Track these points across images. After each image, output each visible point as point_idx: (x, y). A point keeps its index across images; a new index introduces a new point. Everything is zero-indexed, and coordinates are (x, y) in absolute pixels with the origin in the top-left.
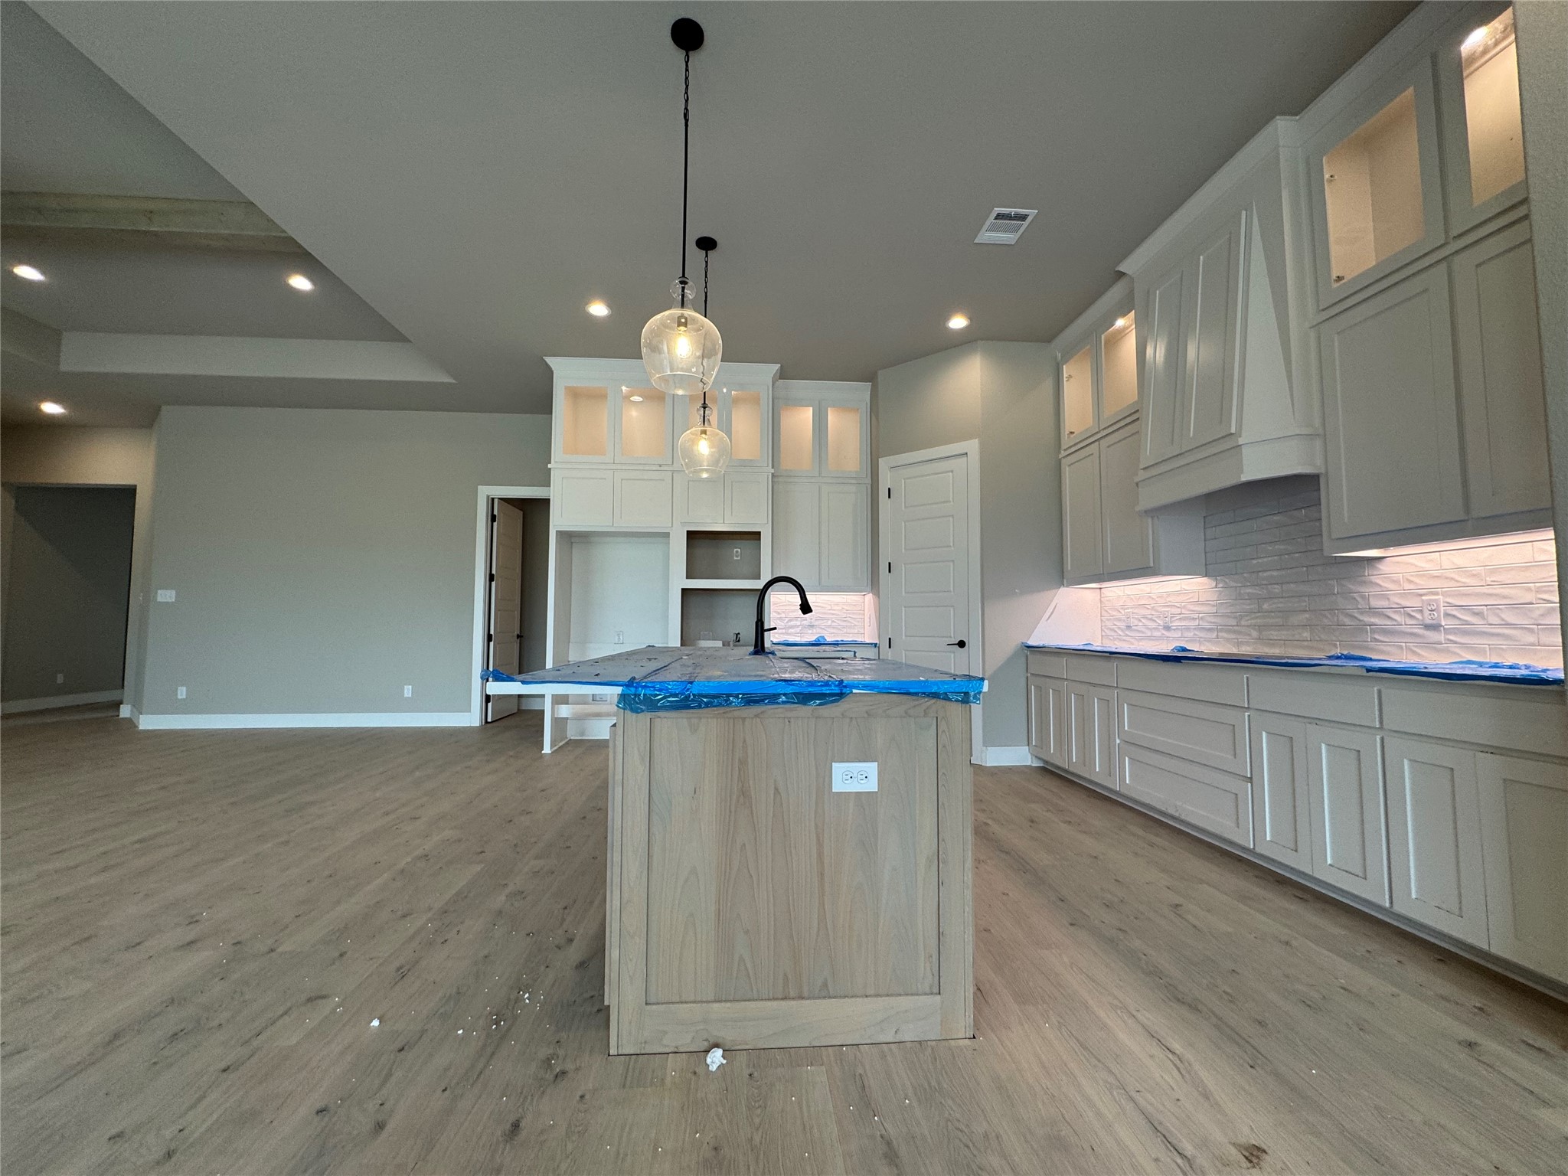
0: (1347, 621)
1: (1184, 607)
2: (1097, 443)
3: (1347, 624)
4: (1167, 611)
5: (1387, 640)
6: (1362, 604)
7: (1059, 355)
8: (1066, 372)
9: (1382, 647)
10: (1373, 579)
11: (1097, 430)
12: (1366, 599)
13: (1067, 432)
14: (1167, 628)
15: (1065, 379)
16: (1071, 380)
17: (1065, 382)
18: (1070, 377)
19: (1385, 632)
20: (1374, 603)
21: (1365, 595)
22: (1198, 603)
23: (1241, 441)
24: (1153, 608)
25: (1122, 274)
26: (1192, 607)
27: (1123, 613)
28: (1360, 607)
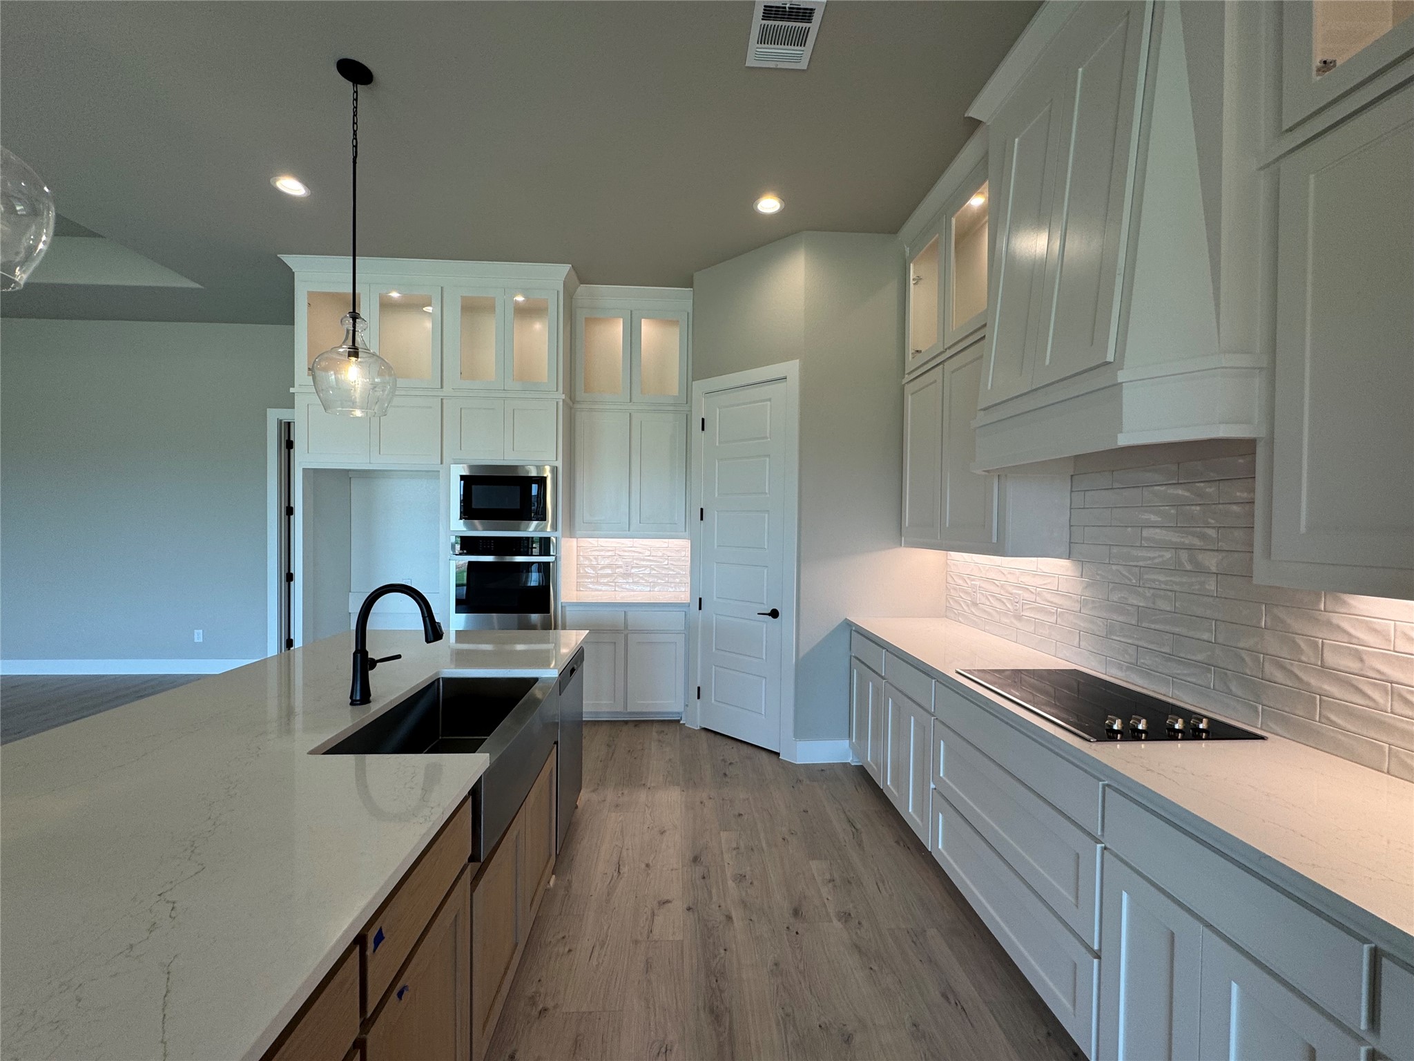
0: (1279, 676)
1: (1039, 594)
2: (941, 366)
3: (1276, 680)
4: (1019, 595)
5: (1353, 729)
6: (1308, 655)
7: (907, 250)
8: (914, 272)
9: (1340, 737)
10: (1336, 618)
11: (942, 350)
12: (1319, 650)
13: (911, 351)
14: (1019, 618)
15: (912, 282)
16: (921, 282)
17: (912, 285)
18: (918, 280)
19: (1350, 713)
20: (1331, 659)
21: (1316, 643)
22: (1057, 592)
23: (1122, 376)
24: (1002, 586)
25: (975, 124)
26: (1048, 596)
27: (970, 584)
28: (1304, 658)
